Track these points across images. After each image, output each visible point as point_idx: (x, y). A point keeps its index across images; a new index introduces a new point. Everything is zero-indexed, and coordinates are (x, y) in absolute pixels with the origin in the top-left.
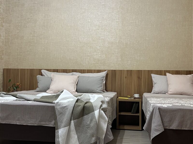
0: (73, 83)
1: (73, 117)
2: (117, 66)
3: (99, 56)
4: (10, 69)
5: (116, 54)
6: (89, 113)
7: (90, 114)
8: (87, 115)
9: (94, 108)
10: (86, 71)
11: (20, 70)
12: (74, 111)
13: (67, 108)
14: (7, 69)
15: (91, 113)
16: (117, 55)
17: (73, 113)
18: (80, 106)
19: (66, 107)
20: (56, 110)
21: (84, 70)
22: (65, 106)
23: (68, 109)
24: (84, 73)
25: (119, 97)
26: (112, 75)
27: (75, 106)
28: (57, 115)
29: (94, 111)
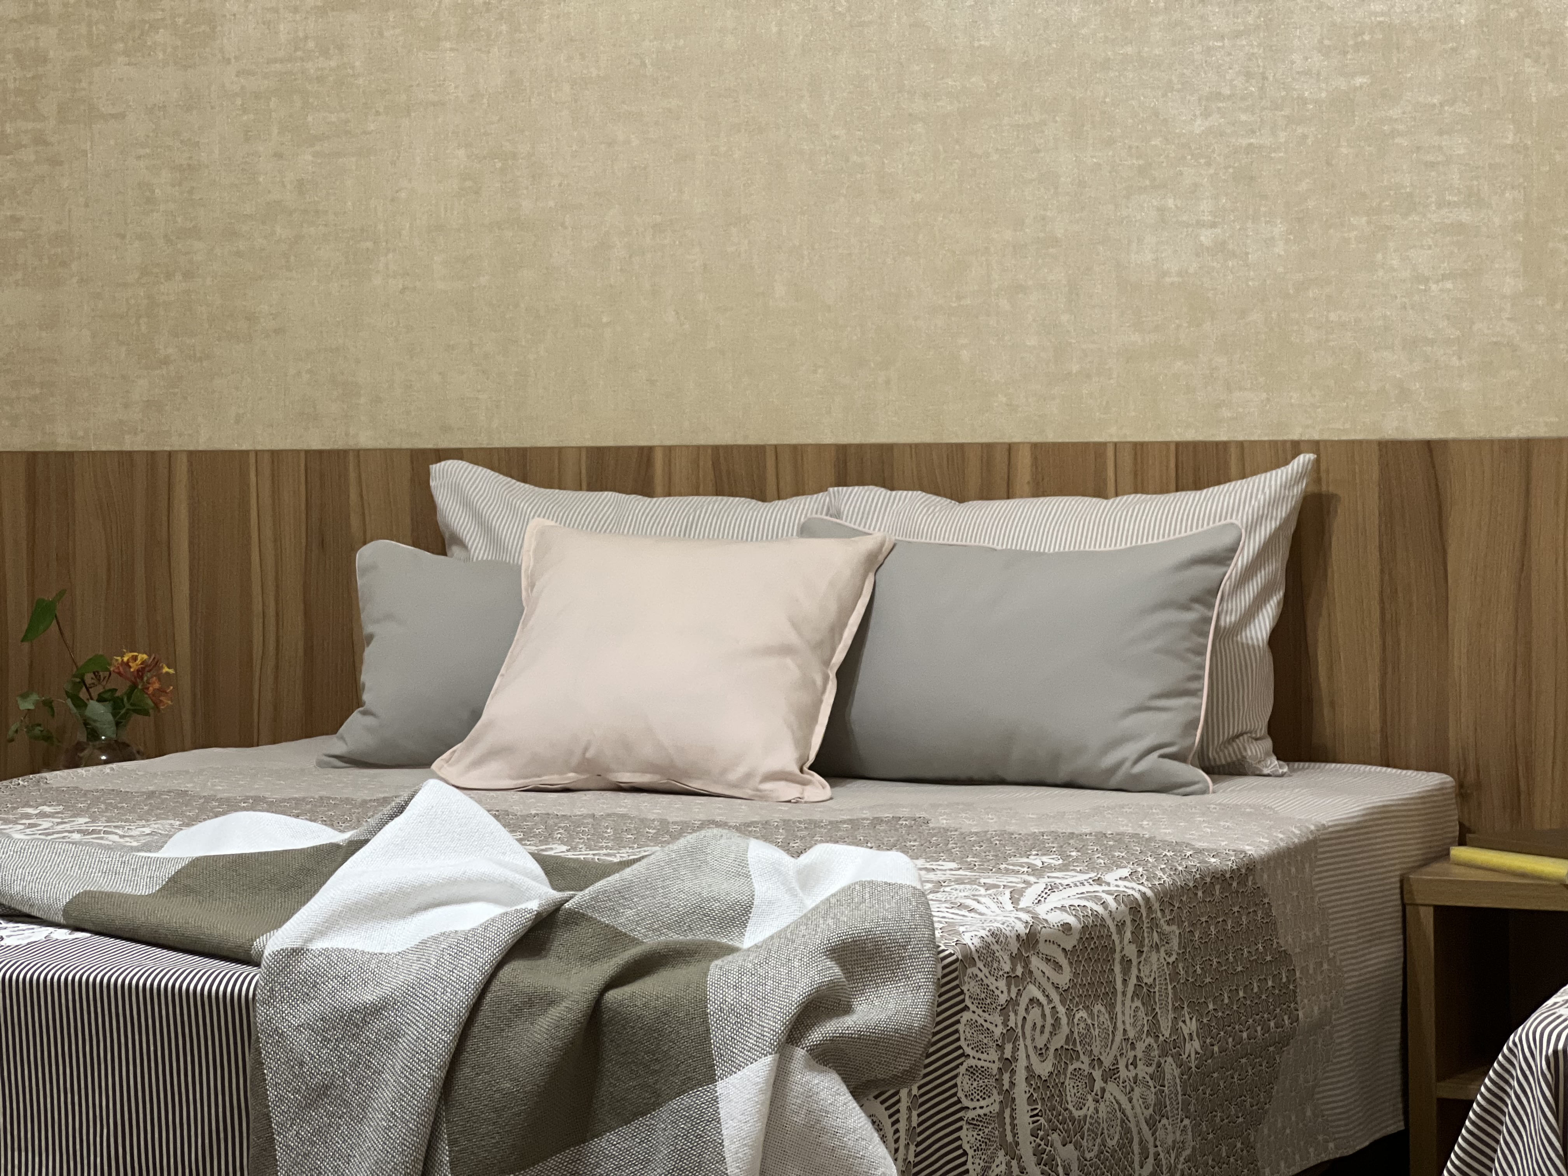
0: (786, 650)
1: (452, 1143)
2: (1466, 385)
3: (1206, 237)
4: (71, 454)
5: (1441, 204)
6: (656, 1105)
7: (664, 1112)
8: (627, 1122)
9: (716, 1037)
10: (1024, 464)
11: (182, 469)
12: (465, 1072)
13: (393, 1035)
14: (32, 457)
15: (674, 1104)
16: (1465, 216)
17: (459, 1091)
18: (548, 1000)
19: (375, 1010)
20: (267, 1049)
21: (988, 448)
22: (369, 996)
23: (403, 1042)
24: (987, 494)
25: (1459, 853)
26: (1388, 514)
27: (486, 1007)
28: (276, 1118)
29: (712, 1080)
